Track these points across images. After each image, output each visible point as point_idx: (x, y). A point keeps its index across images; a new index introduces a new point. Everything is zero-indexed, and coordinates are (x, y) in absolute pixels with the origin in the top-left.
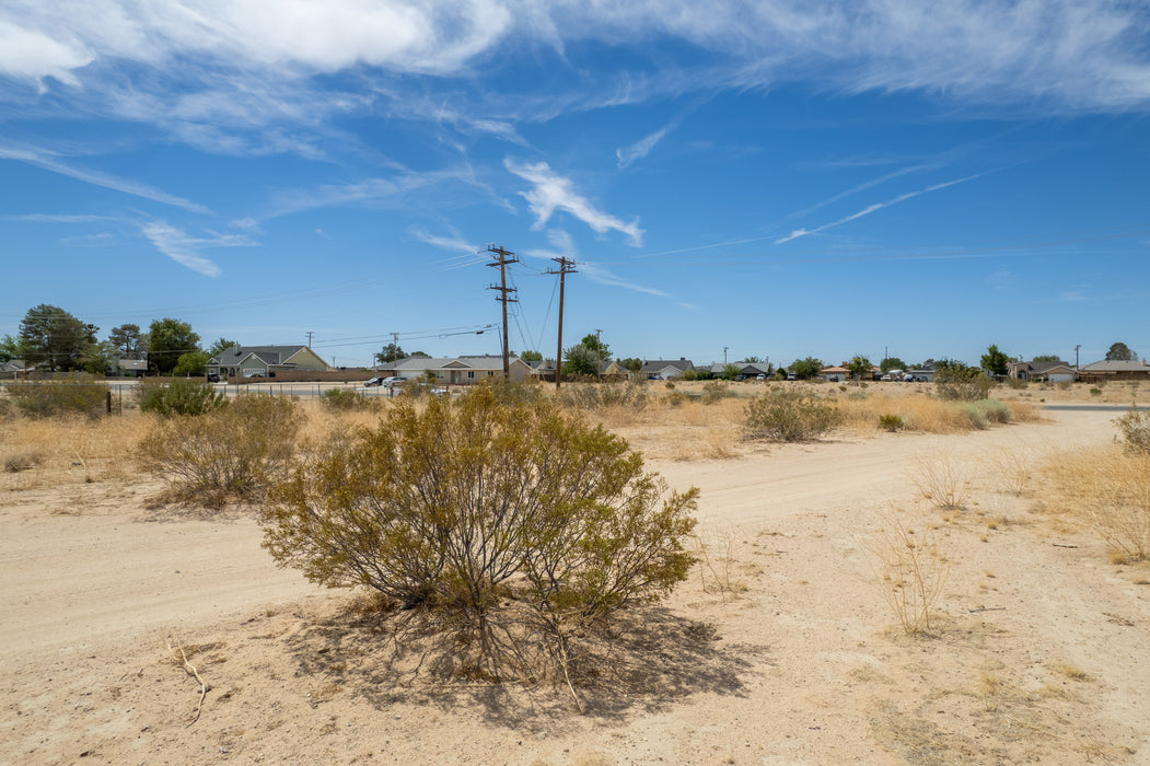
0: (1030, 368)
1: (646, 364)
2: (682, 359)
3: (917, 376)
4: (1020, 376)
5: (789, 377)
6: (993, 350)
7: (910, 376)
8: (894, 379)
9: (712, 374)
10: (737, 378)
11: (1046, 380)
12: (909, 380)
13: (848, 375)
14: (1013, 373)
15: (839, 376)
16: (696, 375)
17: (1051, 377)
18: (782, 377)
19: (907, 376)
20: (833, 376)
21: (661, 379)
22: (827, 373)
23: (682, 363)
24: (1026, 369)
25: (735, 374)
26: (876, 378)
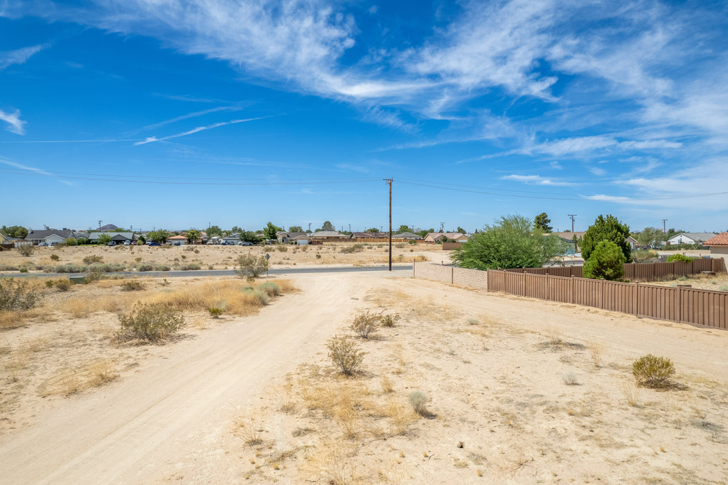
0: (288, 236)
1: (32, 233)
2: (65, 229)
3: (228, 241)
4: (283, 241)
5: (147, 242)
6: (270, 226)
7: (224, 241)
8: (216, 243)
9: (90, 240)
10: (109, 243)
11: (296, 243)
12: (224, 244)
13: (186, 241)
14: (280, 239)
15: (181, 242)
16: (77, 242)
17: (298, 241)
18: (142, 242)
19: (223, 241)
20: (177, 242)
21: (46, 245)
22: (173, 239)
23: (64, 233)
24: (286, 237)
25: (108, 241)
26: (204, 243)
